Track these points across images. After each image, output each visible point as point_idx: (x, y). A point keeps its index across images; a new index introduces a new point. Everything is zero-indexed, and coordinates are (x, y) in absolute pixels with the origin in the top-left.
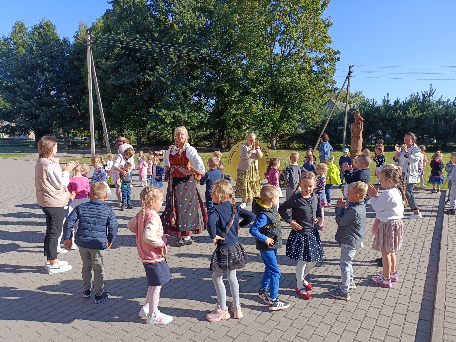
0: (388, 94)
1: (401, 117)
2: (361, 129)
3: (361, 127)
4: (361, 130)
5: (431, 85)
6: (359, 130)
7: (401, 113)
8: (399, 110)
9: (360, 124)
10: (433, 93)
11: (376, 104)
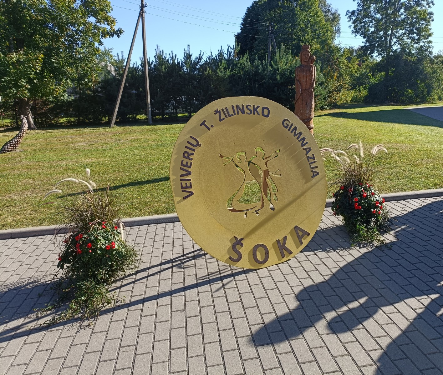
0: (189, 46)
1: (212, 77)
7: (210, 72)
9: (312, 68)
11: (176, 59)
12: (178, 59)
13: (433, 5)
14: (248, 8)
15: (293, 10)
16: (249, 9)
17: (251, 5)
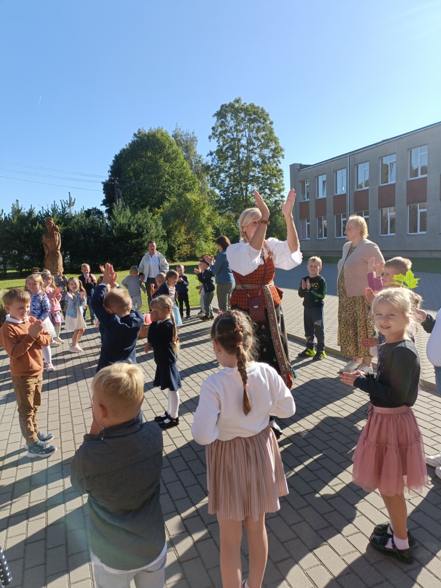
2: (59, 242)
3: (58, 239)
4: (59, 244)
5: (69, 193)
6: (57, 243)
7: (41, 226)
8: (38, 223)
9: (56, 235)
10: (74, 202)
11: (3, 214)
12: (5, 214)
13: (280, 163)
14: (116, 155)
15: (156, 161)
16: (116, 157)
17: (119, 152)
